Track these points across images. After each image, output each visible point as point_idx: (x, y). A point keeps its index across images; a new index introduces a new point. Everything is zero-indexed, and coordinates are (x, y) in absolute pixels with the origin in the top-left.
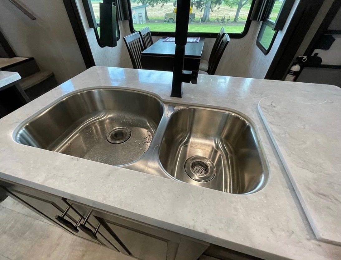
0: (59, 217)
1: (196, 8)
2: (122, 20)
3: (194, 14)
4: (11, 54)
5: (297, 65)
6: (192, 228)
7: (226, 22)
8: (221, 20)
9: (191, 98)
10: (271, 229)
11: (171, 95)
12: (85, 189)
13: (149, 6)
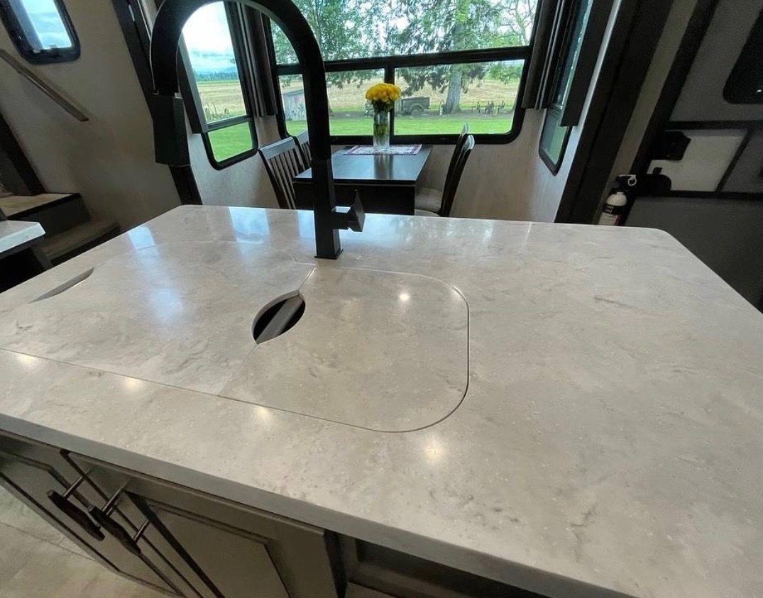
0: (55, 494)
1: (431, 87)
2: (263, 114)
3: (428, 99)
4: (36, 187)
5: (618, 193)
6: (278, 492)
7: (497, 111)
8: (484, 108)
9: (356, 260)
10: (431, 494)
11: (315, 254)
12: (98, 426)
13: (333, 86)
